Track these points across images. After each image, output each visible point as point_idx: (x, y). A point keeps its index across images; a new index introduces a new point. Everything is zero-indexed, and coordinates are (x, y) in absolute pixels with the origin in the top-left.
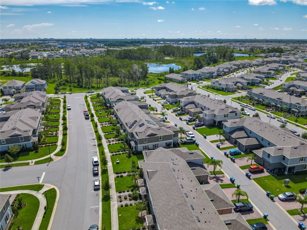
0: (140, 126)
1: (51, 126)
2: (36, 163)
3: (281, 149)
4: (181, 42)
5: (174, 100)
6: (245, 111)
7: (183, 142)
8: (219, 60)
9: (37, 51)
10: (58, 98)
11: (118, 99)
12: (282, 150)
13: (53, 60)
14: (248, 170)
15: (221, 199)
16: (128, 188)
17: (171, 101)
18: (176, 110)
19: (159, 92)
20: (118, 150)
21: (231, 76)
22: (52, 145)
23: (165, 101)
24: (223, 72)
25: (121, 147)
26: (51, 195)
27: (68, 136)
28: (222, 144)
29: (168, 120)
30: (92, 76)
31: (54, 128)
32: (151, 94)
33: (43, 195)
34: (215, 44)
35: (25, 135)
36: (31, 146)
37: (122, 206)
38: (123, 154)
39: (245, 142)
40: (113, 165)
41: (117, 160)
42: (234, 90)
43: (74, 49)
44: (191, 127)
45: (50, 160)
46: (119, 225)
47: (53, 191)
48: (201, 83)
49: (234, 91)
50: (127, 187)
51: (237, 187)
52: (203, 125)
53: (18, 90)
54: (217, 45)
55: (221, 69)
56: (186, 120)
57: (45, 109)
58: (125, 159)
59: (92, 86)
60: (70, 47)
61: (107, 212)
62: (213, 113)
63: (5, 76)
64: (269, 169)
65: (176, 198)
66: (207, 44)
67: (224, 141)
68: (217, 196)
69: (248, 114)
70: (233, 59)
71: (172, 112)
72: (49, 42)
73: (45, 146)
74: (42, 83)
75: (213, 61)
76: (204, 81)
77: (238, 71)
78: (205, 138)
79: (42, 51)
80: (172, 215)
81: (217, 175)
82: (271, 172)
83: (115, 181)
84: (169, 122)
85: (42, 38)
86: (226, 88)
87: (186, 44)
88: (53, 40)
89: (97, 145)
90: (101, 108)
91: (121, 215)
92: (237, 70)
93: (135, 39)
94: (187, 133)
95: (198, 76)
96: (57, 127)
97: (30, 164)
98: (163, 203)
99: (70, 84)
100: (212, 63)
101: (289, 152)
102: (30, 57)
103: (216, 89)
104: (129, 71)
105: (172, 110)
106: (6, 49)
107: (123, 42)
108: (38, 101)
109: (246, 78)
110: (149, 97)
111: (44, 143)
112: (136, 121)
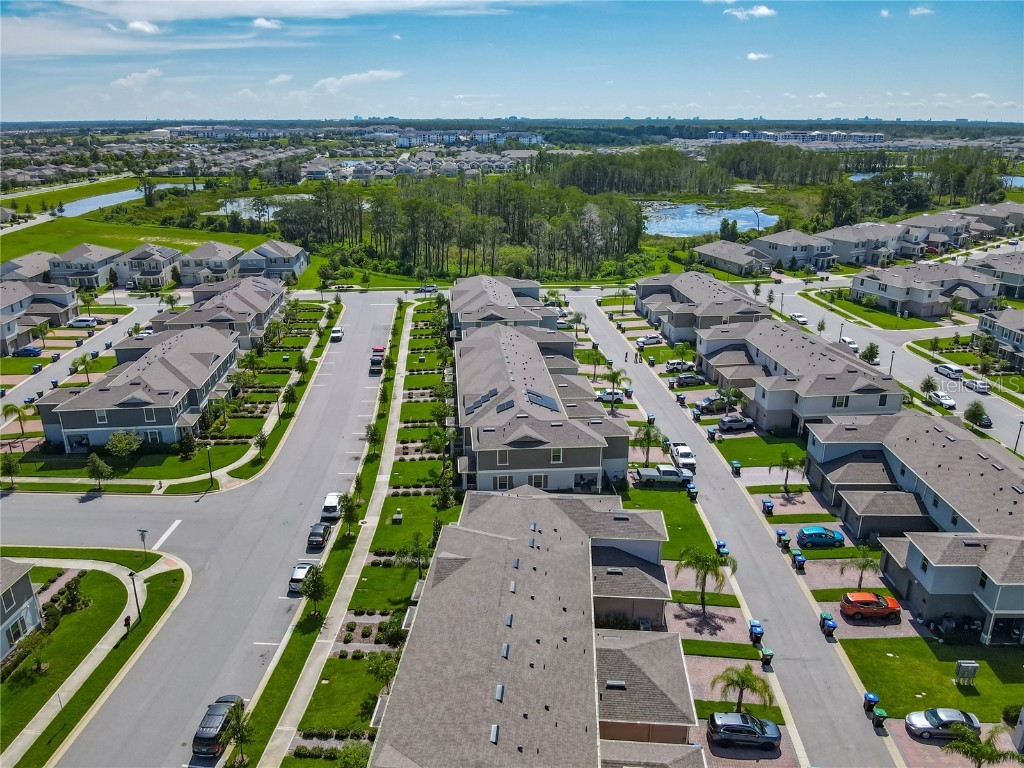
0: (501, 409)
1: (260, 387)
2: (172, 491)
3: (979, 545)
4: (814, 133)
5: (684, 331)
6: (940, 393)
7: (644, 480)
8: (936, 198)
9: (332, 156)
10: (322, 302)
11: (485, 315)
12: (981, 549)
13: (366, 186)
14: (837, 605)
15: (655, 687)
16: (387, 605)
17: (673, 337)
18: (679, 367)
19: (644, 301)
20: (418, 480)
21: (954, 259)
22: (235, 443)
23: (654, 333)
24: (923, 245)
25: (432, 473)
26: (164, 588)
27: (293, 421)
28: (789, 500)
29: (635, 400)
30: (445, 238)
31: (267, 392)
32: (619, 308)
33: (145, 585)
34: (948, 141)
35: (159, 403)
36: (176, 440)
37: (343, 656)
38: (427, 494)
39: (864, 506)
40: (381, 526)
41: (399, 513)
42: (937, 311)
43: (444, 150)
44: (702, 431)
45: (212, 485)
46: (308, 710)
47: (174, 579)
48: (822, 279)
49: (934, 316)
50: (389, 600)
51: (761, 660)
52: (749, 428)
53: (218, 272)
54: (957, 143)
55: (918, 234)
56: (697, 407)
57: (261, 333)
58: (427, 512)
59: (445, 270)
60: (435, 144)
61: (291, 665)
62: (789, 387)
63: (211, 230)
64: (920, 615)
65: (469, 653)
66: (915, 141)
67: (800, 491)
68: (644, 674)
69: (951, 402)
70: (997, 198)
71: (661, 375)
72: (375, 130)
73: (216, 444)
74: (286, 253)
75: (909, 200)
76: (837, 271)
77: (990, 244)
78: (737, 472)
79: (347, 156)
80: (430, 707)
81: (710, 609)
82: (928, 626)
83: (362, 577)
84: (634, 407)
85: (365, 118)
86: (904, 304)
87: (835, 139)
88: (390, 124)
89: (363, 457)
90: (431, 342)
91: (327, 682)
92: (989, 239)
93: (658, 121)
94: (674, 448)
95: (816, 252)
96: (275, 389)
97: (155, 491)
98: (429, 664)
99: (376, 262)
100: (903, 209)
101: (1008, 559)
102: (303, 174)
103: (864, 305)
104: (568, 228)
105: (662, 368)
106: (248, 151)
107: (609, 130)
108: (245, 308)
109: (1000, 267)
110: (607, 316)
111: (216, 434)
112: (494, 393)
